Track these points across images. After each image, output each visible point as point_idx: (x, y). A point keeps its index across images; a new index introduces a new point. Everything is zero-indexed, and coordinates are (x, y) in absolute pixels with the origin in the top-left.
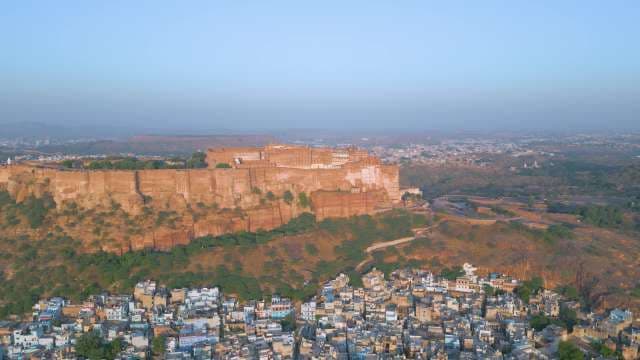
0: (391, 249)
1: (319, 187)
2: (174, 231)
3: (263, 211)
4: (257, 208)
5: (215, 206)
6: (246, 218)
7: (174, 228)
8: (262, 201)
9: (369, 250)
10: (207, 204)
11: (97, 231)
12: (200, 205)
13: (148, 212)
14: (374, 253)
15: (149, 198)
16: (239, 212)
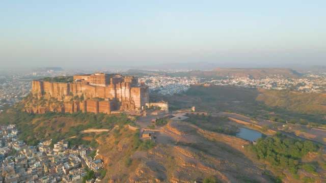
0: (93, 133)
1: (97, 96)
2: (42, 108)
3: (69, 104)
4: (67, 103)
5: (57, 99)
6: (63, 106)
7: (42, 106)
8: (72, 100)
9: (86, 131)
10: (56, 98)
11: (28, 103)
12: (53, 98)
13: (42, 98)
14: (86, 133)
15: (45, 93)
16: (62, 103)
